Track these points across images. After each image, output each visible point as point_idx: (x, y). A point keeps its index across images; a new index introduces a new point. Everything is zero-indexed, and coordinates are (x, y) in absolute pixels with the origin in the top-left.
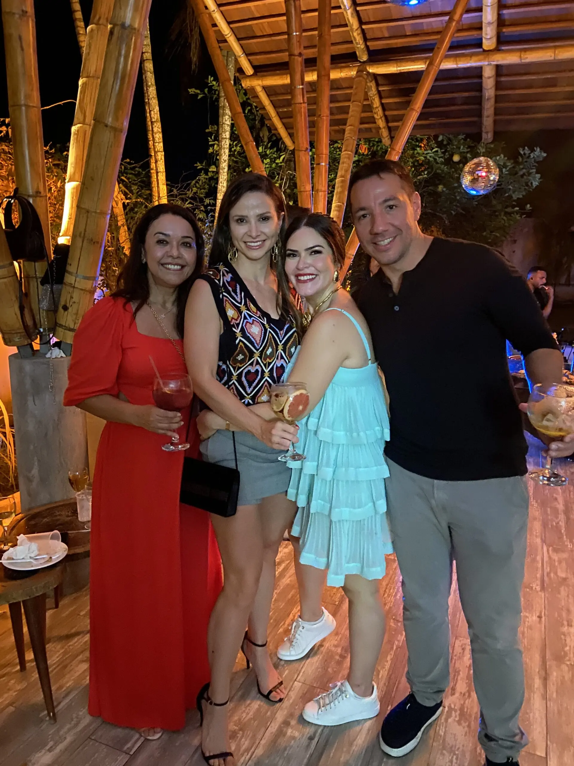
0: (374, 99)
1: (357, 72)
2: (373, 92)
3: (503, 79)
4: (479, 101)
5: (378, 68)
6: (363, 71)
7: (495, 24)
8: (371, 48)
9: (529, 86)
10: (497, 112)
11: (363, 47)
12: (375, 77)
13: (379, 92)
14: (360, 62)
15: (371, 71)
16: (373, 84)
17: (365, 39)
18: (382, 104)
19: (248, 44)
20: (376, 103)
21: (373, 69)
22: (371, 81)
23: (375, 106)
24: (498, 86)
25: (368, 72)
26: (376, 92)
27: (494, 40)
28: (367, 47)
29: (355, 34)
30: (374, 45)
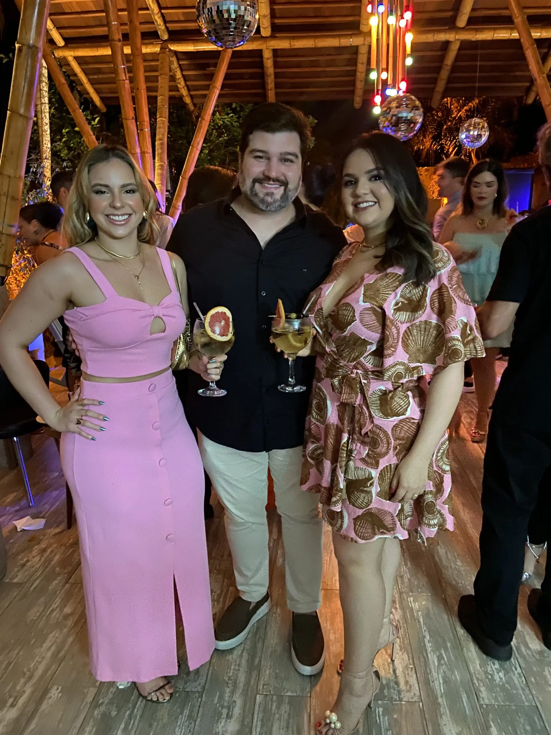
0: (176, 72)
1: (161, 49)
2: (175, 65)
3: (279, 59)
4: (262, 76)
5: (178, 46)
6: (166, 49)
7: (269, 16)
8: (170, 29)
9: (299, 65)
10: (277, 86)
11: (163, 28)
12: (176, 53)
13: (180, 66)
14: (162, 40)
15: (172, 48)
16: (174, 59)
17: (165, 22)
18: (183, 76)
19: (58, 19)
20: (179, 75)
21: (174, 47)
22: (172, 57)
23: (177, 77)
24: (276, 65)
25: (170, 50)
26: (178, 66)
27: (269, 29)
28: (167, 28)
29: (156, 17)
30: (172, 26)
